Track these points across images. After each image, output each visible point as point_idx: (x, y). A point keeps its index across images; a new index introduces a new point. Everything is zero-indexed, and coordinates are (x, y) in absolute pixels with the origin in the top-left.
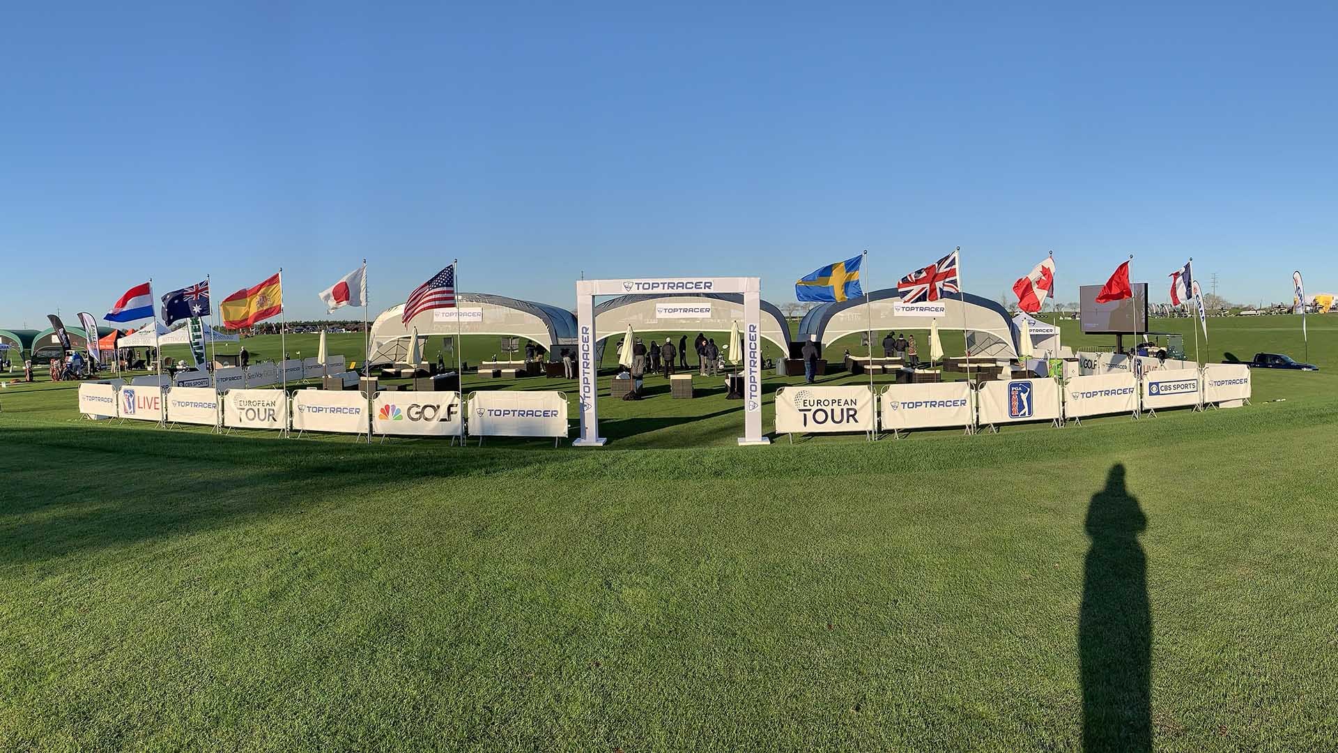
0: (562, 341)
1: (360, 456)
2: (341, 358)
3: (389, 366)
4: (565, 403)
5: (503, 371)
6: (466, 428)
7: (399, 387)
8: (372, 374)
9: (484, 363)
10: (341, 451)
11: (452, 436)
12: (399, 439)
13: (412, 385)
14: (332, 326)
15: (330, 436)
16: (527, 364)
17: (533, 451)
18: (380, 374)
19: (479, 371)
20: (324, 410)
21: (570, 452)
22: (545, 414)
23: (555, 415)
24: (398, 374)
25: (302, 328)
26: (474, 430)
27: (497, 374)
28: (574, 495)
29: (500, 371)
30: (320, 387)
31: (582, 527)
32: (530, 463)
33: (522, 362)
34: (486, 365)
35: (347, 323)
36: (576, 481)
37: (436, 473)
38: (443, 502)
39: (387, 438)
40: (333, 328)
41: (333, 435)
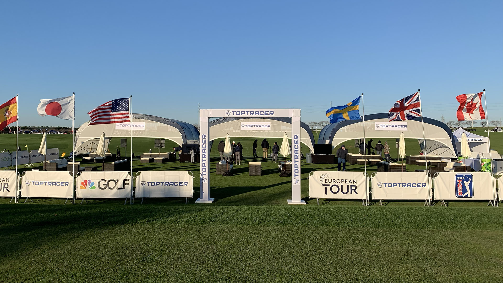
0: (189, 142)
1: (68, 213)
2: (56, 150)
3: (87, 155)
4: (192, 178)
5: (155, 159)
6: (134, 193)
7: (93, 168)
8: (76, 160)
9: (144, 154)
10: (55, 211)
11: (125, 198)
12: (92, 201)
13: (101, 167)
14: (50, 130)
15: (47, 200)
16: (169, 155)
17: (174, 207)
18: (81, 160)
19: (141, 159)
20: (44, 183)
21: (196, 207)
22: (180, 184)
23: (186, 185)
24: (92, 161)
25: (29, 130)
26: (139, 194)
27: (152, 160)
28: (200, 233)
29: (154, 158)
30: (41, 168)
31: (206, 254)
32: (173, 214)
33: (166, 153)
34: (145, 155)
35: (60, 128)
36: (201, 225)
37: (117, 223)
38: (122, 241)
39: (85, 201)
40: (51, 131)
41: (49, 200)
